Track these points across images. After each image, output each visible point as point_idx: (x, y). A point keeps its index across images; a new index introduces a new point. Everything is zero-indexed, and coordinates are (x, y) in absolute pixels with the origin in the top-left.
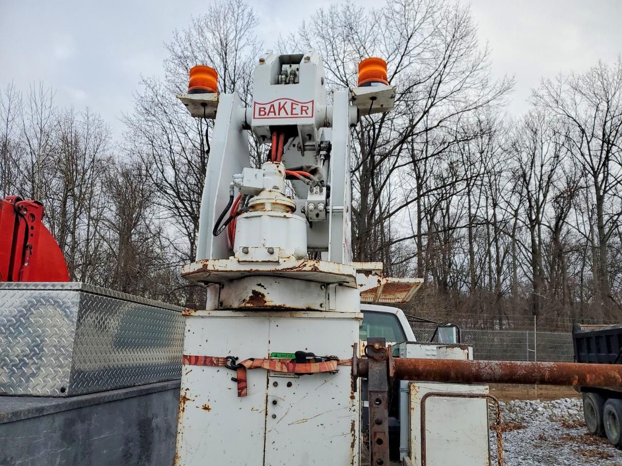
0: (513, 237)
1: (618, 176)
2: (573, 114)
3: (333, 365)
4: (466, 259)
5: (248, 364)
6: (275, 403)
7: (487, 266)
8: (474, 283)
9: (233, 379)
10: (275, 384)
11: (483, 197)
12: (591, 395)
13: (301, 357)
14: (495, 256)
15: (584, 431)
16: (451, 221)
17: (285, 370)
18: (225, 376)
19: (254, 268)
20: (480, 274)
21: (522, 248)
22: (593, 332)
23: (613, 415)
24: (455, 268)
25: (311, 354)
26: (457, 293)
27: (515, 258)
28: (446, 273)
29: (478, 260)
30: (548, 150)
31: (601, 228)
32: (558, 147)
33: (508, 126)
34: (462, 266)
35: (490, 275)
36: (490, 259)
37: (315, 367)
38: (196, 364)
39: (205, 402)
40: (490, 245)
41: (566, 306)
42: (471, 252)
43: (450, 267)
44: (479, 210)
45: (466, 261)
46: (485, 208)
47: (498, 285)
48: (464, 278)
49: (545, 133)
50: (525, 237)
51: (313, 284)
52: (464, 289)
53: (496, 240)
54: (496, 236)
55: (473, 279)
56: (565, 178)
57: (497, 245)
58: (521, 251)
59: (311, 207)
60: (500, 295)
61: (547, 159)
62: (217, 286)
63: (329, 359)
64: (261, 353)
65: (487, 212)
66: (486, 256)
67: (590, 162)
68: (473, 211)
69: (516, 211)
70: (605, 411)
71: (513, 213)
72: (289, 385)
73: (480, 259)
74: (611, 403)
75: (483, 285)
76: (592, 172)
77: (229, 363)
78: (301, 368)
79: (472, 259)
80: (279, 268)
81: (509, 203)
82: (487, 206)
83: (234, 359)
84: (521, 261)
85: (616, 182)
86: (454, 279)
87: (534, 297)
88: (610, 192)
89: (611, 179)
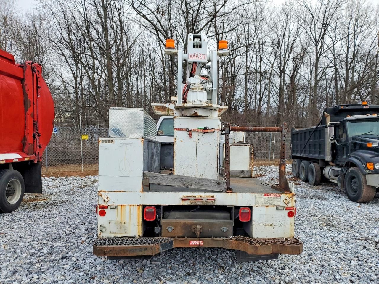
0: (269, 80)
1: (329, 45)
2: (309, 6)
3: (213, 130)
4: (243, 92)
5: (192, 130)
6: (199, 140)
7: (254, 96)
8: (246, 107)
9: (188, 134)
10: (199, 135)
11: (255, 56)
12: (296, 160)
13: (205, 128)
14: (259, 91)
15: (292, 176)
16: (236, 69)
17: (202, 131)
18: (186, 133)
19: (196, 106)
20: (250, 102)
21: (274, 86)
22: (300, 131)
23: (304, 168)
24: (236, 97)
25: (208, 128)
26: (237, 112)
27: (270, 92)
28: (231, 101)
29: (249, 93)
30: (293, 27)
31: (316, 76)
32: (299, 26)
33: (272, 10)
34: (240, 96)
35: (255, 102)
36: (256, 93)
37: (209, 131)
38: (178, 130)
39: (181, 140)
40: (256, 84)
41: (293, 119)
42: (246, 88)
43: (233, 97)
44: (252, 63)
45: (243, 93)
46: (255, 63)
47: (260, 107)
48: (241, 104)
49: (293, 16)
50: (276, 80)
51: (208, 110)
52: (241, 110)
53: (260, 81)
54: (260, 79)
55: (246, 105)
56: (300, 46)
57: (260, 84)
58: (273, 88)
59: (208, 88)
60: (260, 113)
61: (292, 33)
62: (181, 110)
63: (213, 129)
64: (195, 127)
65: (256, 65)
66: (254, 91)
67: (315, 37)
68: (248, 64)
69: (272, 65)
70: (301, 166)
71: (271, 66)
72: (202, 135)
73: (251, 93)
74: (303, 163)
75: (251, 108)
76: (315, 43)
77: (187, 130)
78: (206, 131)
79: (246, 92)
80: (203, 106)
81: (268, 60)
82: (256, 61)
83: (188, 129)
84: (273, 94)
85: (328, 48)
86: (235, 104)
87: (278, 115)
88: (324, 55)
89: (325, 47)
